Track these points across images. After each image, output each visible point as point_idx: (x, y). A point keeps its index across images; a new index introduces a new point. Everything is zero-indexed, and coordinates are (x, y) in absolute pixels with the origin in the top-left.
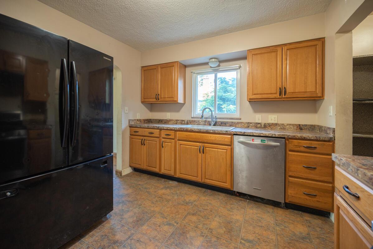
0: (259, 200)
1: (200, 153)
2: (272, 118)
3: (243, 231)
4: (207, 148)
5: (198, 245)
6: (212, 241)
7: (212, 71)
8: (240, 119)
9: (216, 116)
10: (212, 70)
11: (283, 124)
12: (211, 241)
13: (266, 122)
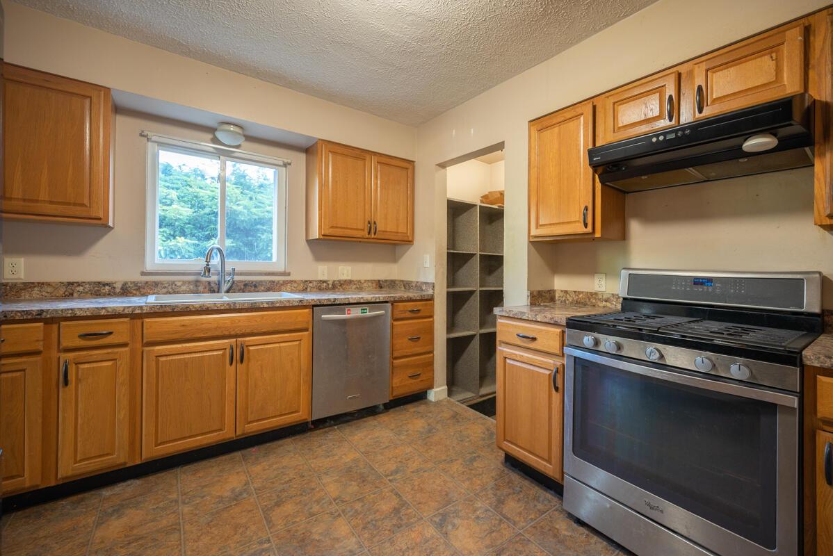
0: (349, 418)
1: (231, 364)
2: (344, 271)
3: (377, 466)
4: (251, 348)
5: (348, 532)
6: (360, 509)
7: (215, 151)
8: (289, 274)
9: (234, 269)
10: (214, 148)
11: (359, 281)
12: (356, 511)
13: (336, 278)
